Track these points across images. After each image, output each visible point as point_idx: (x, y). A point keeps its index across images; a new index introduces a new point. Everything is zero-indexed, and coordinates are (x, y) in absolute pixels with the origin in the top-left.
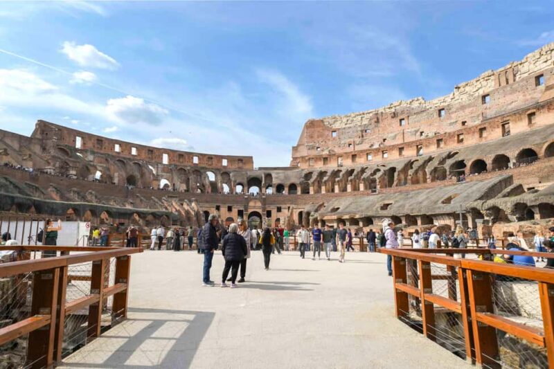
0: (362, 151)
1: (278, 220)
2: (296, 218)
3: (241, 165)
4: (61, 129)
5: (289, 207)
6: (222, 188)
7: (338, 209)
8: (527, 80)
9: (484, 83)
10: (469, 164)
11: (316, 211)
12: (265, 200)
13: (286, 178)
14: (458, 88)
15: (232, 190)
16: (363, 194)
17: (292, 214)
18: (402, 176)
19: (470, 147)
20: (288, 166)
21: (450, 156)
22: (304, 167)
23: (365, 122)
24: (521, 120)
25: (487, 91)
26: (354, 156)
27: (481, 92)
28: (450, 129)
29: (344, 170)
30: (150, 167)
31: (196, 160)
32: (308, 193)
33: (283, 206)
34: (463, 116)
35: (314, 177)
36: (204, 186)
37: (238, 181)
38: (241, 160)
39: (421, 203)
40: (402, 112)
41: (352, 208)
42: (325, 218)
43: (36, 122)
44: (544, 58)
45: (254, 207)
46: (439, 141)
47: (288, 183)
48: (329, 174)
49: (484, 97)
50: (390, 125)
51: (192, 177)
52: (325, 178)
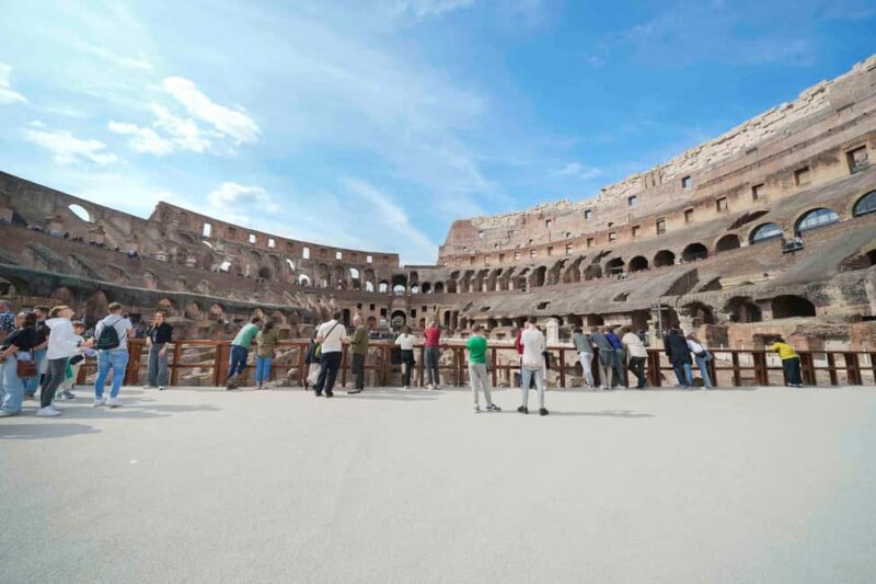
0: (509, 251)
1: (423, 320)
2: (442, 318)
3: (386, 262)
4: (185, 213)
5: (435, 308)
6: (365, 286)
7: (488, 308)
8: (673, 181)
9: (630, 185)
10: (627, 261)
11: (465, 310)
12: (410, 299)
13: (433, 276)
14: (604, 190)
15: (376, 289)
16: (512, 293)
17: (438, 314)
18: (553, 276)
19: (623, 245)
20: (434, 264)
21: (603, 254)
22: (451, 267)
23: (512, 223)
24: (677, 217)
25: (633, 193)
26: (502, 256)
27: (628, 194)
28: (600, 229)
29: (491, 269)
30: (288, 261)
31: (339, 256)
32: (455, 292)
33: (428, 305)
34: (610, 217)
35: (462, 275)
36: (345, 282)
37: (383, 278)
38: (386, 257)
39: (586, 301)
40: (549, 214)
41: (505, 307)
42: (475, 318)
43: (157, 203)
44: (689, 161)
45: (398, 306)
46: (589, 240)
47: (434, 281)
48: (476, 273)
49: (630, 199)
50: (536, 226)
51: (334, 274)
52: (473, 277)
